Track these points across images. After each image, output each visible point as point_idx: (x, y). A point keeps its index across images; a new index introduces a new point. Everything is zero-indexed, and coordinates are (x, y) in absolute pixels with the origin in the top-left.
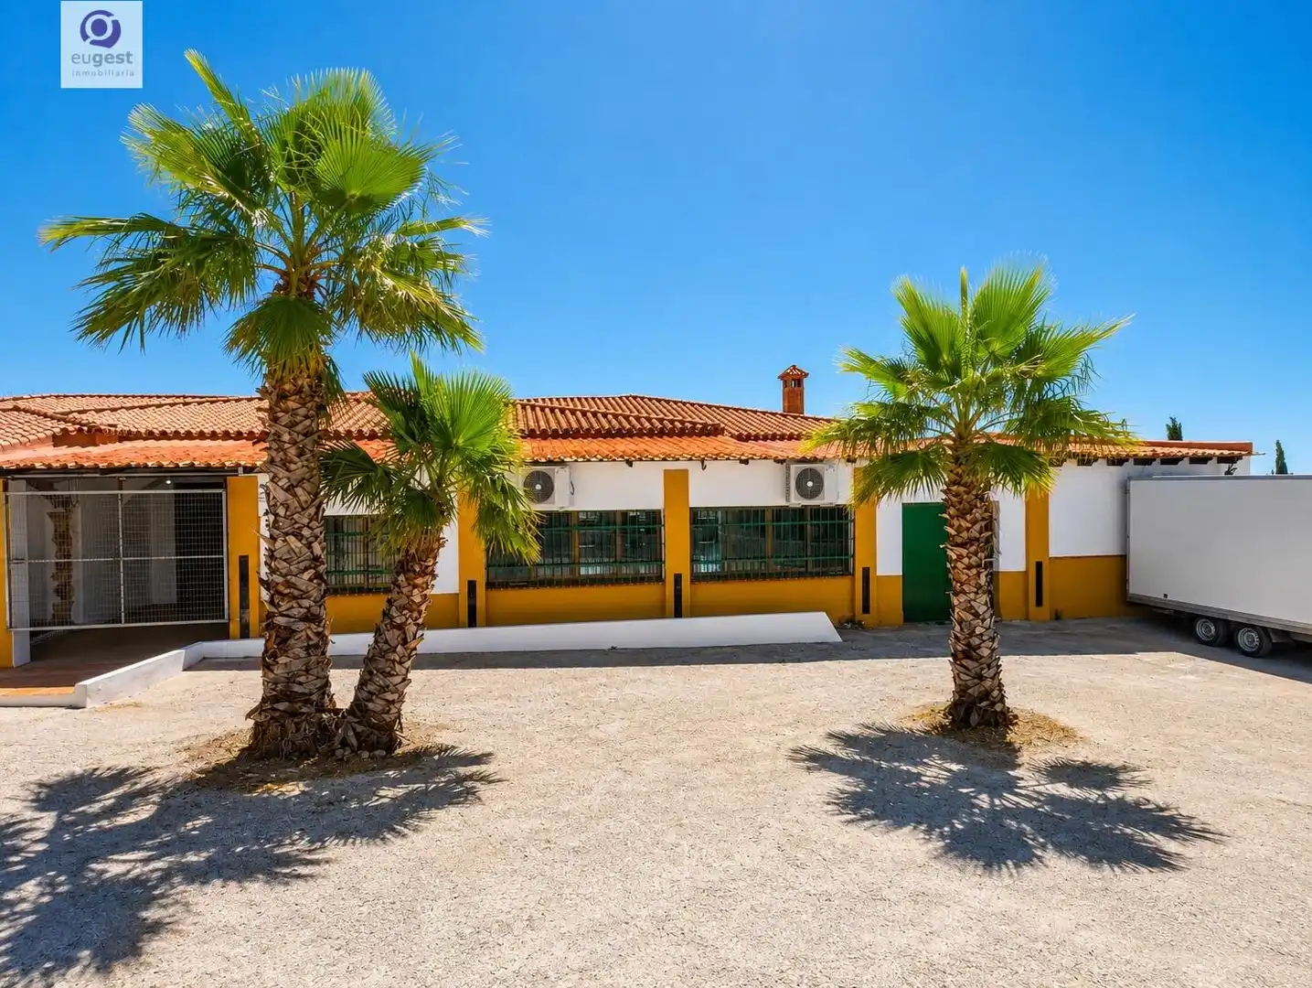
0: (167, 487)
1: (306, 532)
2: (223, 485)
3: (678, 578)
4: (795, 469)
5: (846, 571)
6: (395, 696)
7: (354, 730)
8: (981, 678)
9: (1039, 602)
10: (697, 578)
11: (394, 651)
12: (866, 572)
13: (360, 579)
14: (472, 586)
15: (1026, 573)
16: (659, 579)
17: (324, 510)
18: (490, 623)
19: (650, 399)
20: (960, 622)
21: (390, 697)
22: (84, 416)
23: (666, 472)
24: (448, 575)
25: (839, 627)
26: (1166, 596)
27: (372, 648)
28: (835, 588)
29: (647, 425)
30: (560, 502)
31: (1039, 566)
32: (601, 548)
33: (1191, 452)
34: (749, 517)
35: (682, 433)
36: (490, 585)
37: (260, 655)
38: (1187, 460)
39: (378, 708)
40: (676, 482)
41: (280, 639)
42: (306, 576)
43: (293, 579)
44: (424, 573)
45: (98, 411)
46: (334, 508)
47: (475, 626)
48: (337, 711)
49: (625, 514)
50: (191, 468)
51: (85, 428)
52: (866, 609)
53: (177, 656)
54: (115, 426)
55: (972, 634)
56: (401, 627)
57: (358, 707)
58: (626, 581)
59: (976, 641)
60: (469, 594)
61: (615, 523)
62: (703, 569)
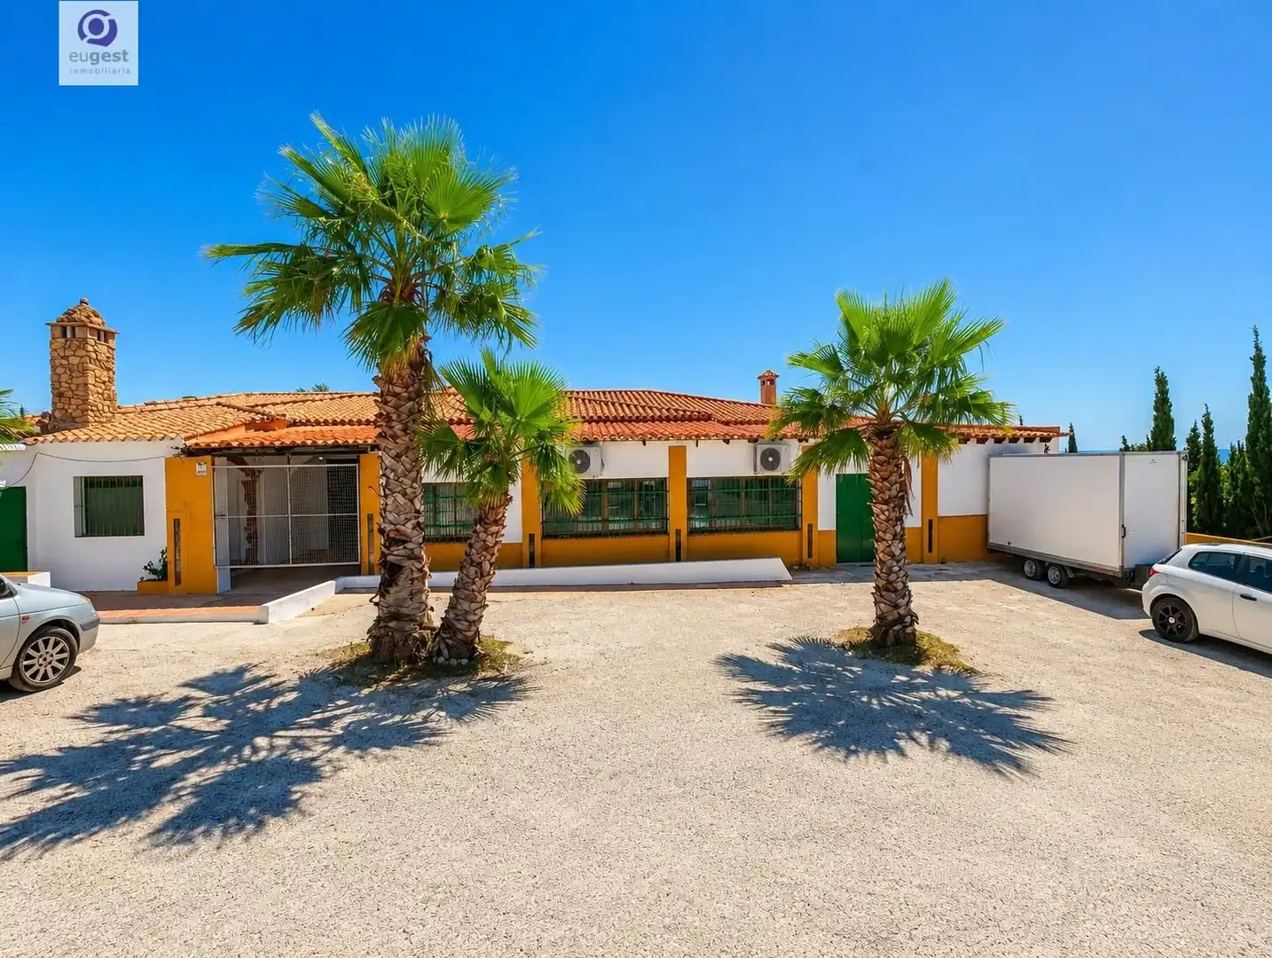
0: (321, 462)
1: (409, 491)
2: (357, 461)
3: (678, 532)
4: (761, 448)
5: (796, 528)
6: (476, 618)
7: (447, 644)
8: (896, 607)
9: (930, 549)
10: (692, 532)
11: (474, 583)
12: (810, 526)
13: (452, 531)
14: (532, 537)
15: (922, 528)
16: (666, 532)
17: (421, 478)
18: (544, 565)
19: (661, 394)
20: (882, 562)
21: (472, 618)
22: (265, 408)
23: (670, 447)
24: (513, 526)
25: (790, 569)
26: (1009, 543)
27: (457, 581)
28: (788, 539)
29: (658, 413)
30: (594, 473)
31: (931, 522)
32: (624, 506)
33: (1025, 433)
34: (729, 485)
35: (683, 419)
36: (545, 536)
37: (378, 586)
38: (1022, 440)
39: (464, 628)
40: (677, 456)
41: (391, 573)
42: (409, 525)
43: (402, 528)
44: (496, 522)
45: (274, 404)
46: (430, 476)
47: (534, 567)
48: (433, 629)
49: (640, 481)
50: (336, 445)
51: (265, 417)
52: (810, 555)
53: (330, 585)
54: (284, 415)
55: (890, 571)
56: (480, 564)
57: (447, 625)
58: (641, 533)
59: (893, 577)
60: (530, 541)
61: (633, 490)
62: (697, 525)
